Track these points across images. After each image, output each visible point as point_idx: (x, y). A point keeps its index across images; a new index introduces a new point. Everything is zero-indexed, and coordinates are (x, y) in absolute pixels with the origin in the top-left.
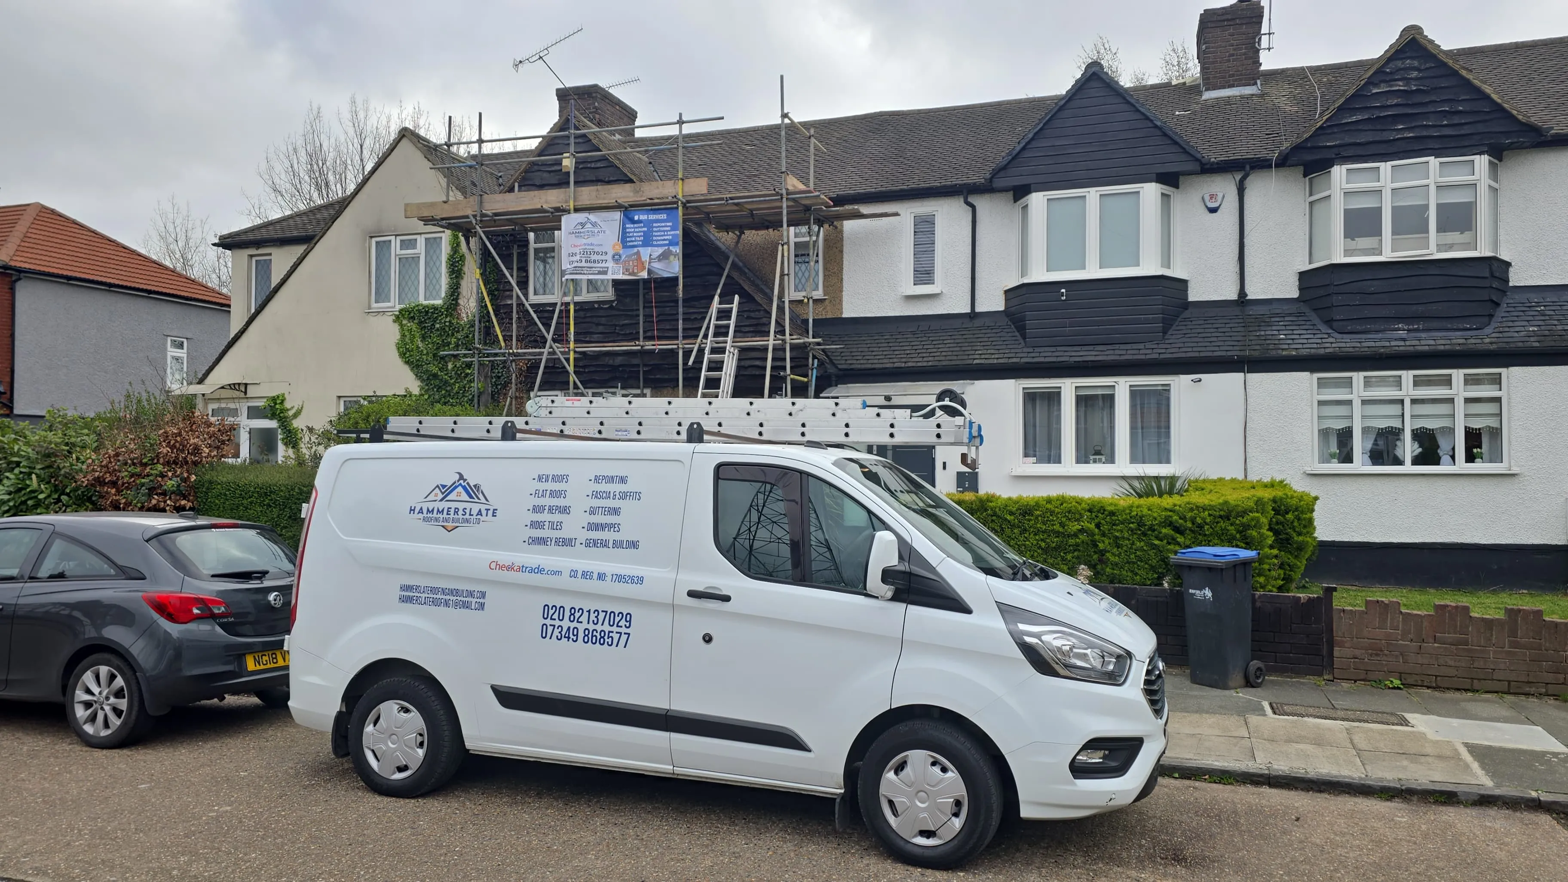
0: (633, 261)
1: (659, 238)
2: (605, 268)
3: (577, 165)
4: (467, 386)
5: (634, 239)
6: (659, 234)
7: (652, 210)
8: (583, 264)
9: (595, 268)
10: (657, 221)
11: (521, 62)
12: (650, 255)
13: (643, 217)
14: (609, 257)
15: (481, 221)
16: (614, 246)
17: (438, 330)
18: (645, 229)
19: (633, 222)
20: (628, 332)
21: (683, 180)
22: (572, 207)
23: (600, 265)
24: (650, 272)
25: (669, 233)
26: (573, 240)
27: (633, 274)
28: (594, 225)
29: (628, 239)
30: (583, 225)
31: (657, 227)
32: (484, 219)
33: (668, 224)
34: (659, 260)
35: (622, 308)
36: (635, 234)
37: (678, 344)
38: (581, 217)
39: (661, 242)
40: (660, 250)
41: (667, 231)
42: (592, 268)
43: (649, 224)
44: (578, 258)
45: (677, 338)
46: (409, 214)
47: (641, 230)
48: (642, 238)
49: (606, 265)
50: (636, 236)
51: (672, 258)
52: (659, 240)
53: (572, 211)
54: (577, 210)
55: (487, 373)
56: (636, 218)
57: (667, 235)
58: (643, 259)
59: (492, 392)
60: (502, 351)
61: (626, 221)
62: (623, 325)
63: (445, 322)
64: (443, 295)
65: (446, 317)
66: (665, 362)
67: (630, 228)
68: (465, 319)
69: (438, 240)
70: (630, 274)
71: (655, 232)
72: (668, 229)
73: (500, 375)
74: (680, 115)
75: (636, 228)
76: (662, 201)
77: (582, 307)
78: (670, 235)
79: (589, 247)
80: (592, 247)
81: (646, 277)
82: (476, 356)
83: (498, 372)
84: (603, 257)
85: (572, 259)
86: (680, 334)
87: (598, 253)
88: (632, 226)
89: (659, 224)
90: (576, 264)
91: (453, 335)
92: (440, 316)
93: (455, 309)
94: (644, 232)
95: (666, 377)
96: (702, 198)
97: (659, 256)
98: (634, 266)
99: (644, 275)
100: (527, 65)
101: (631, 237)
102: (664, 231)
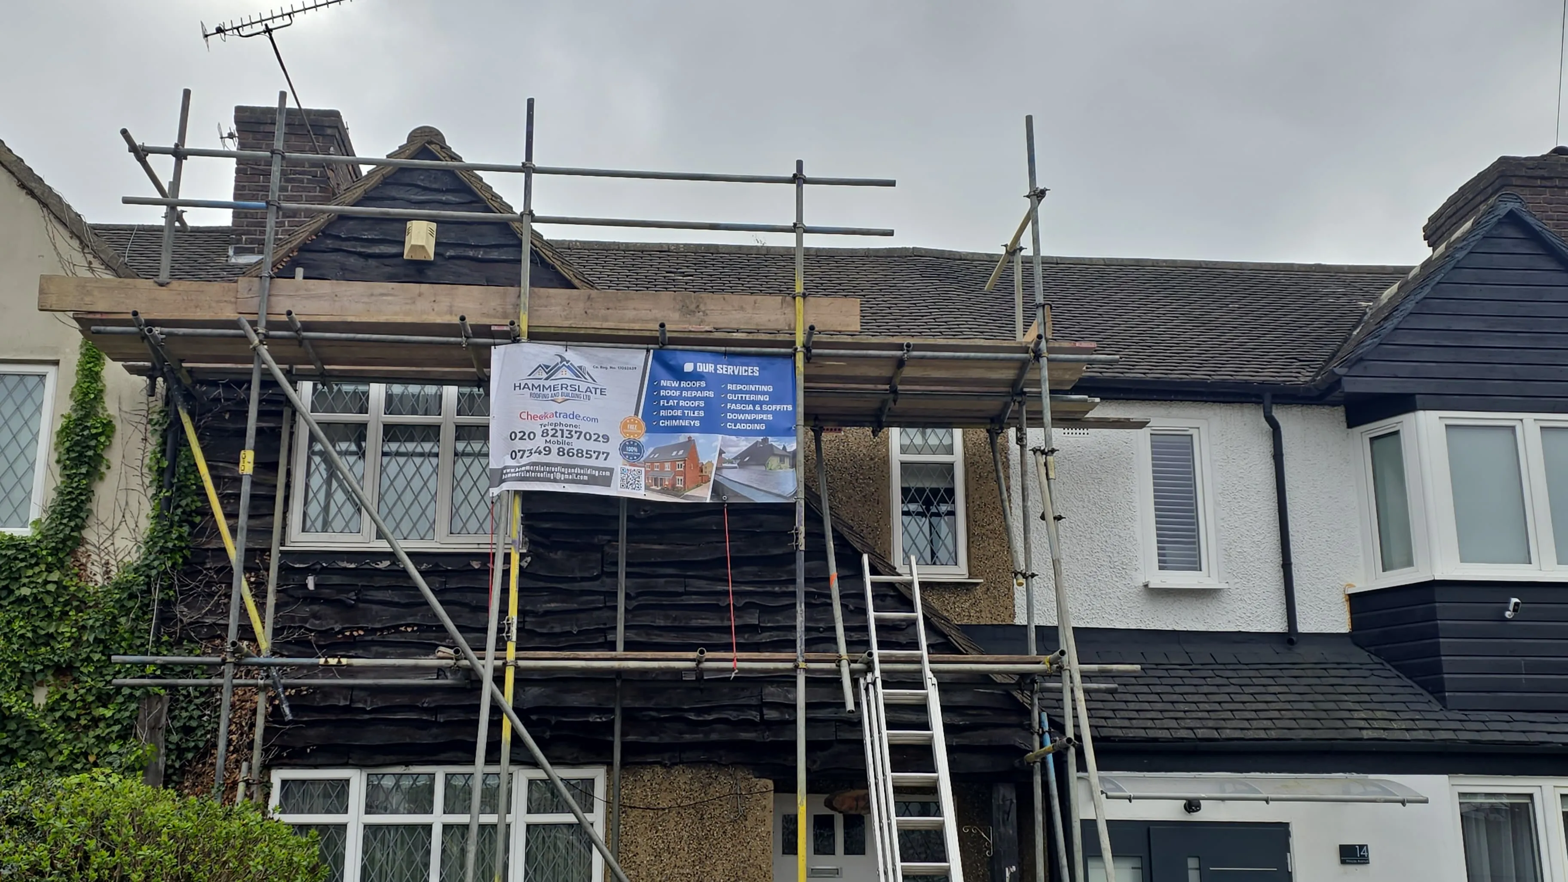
0: (673, 462)
1: (741, 417)
2: (605, 469)
3: (441, 250)
4: (96, 750)
5: (679, 413)
6: (739, 407)
7: (725, 354)
8: (554, 458)
9: (582, 467)
10: (736, 379)
11: (219, 30)
12: (721, 452)
13: (706, 368)
14: (613, 447)
15: (266, 336)
16: (624, 426)
17: (22, 600)
18: (711, 394)
19: (678, 374)
20: (557, 630)
21: (804, 296)
22: (524, 328)
23: (592, 462)
24: (717, 489)
25: (765, 407)
26: (525, 402)
27: (672, 490)
28: (579, 372)
29: (663, 413)
30: (550, 371)
31: (735, 392)
32: (272, 333)
33: (765, 388)
34: (742, 465)
35: (542, 573)
36: (682, 403)
37: (794, 661)
38: (548, 352)
39: (747, 427)
40: (744, 444)
41: (761, 403)
42: (574, 467)
43: (717, 382)
44: (540, 442)
45: (791, 645)
46: (52, 301)
47: (699, 394)
48: (702, 414)
49: (607, 464)
50: (683, 408)
51: (774, 462)
52: (741, 421)
53: (524, 338)
54: (534, 337)
55: (158, 719)
56: (688, 367)
57: (762, 412)
58: (704, 460)
59: (167, 767)
60: (261, 660)
61: (660, 371)
62: (547, 613)
63: (46, 582)
64: (35, 512)
65: (49, 570)
66: (651, 705)
67: (671, 388)
68: (99, 578)
69: (31, 382)
70: (664, 491)
71: (732, 402)
72: (766, 398)
73: (194, 724)
74: (800, 164)
75: (687, 389)
76: (751, 337)
77: (437, 565)
78: (767, 412)
79: (569, 421)
80: (574, 422)
81: (708, 501)
82: (229, 670)
83: (191, 718)
84: (601, 446)
85: (519, 445)
86: (800, 636)
87: (588, 437)
88: (675, 384)
89: (739, 387)
90: (535, 458)
91: (64, 614)
92: (31, 566)
93: (73, 552)
94: (706, 399)
95: (654, 739)
96: (849, 339)
97: (742, 456)
98: (677, 474)
99: (704, 494)
100: (232, 38)
101: (671, 408)
102: (754, 403)
